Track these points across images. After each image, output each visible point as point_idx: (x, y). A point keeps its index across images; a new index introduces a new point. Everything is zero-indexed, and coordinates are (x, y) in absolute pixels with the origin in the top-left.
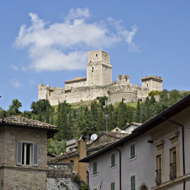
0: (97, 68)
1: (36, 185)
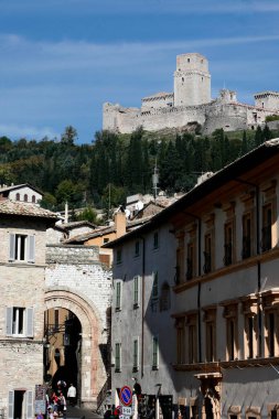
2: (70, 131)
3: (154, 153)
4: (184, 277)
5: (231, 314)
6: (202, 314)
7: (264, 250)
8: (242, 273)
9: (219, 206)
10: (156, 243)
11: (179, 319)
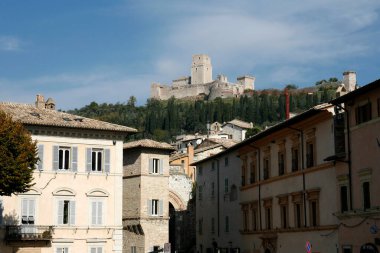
2: (132, 98)
3: (182, 111)
4: (248, 182)
5: (284, 202)
6: (262, 203)
7: (308, 167)
8: (291, 179)
9: (273, 142)
10: (227, 163)
11: (244, 206)
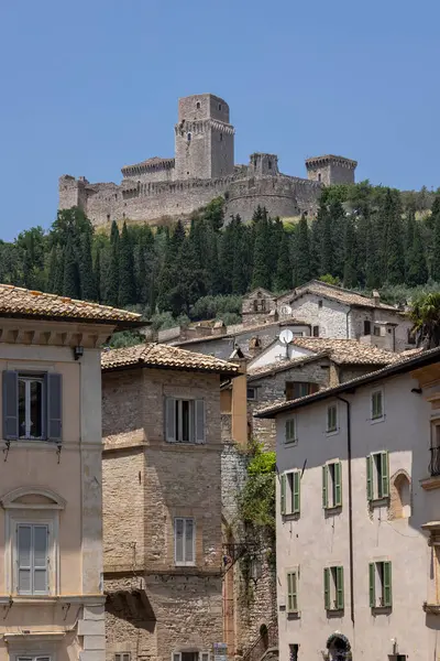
0: (200, 137)
1: (203, 479)
